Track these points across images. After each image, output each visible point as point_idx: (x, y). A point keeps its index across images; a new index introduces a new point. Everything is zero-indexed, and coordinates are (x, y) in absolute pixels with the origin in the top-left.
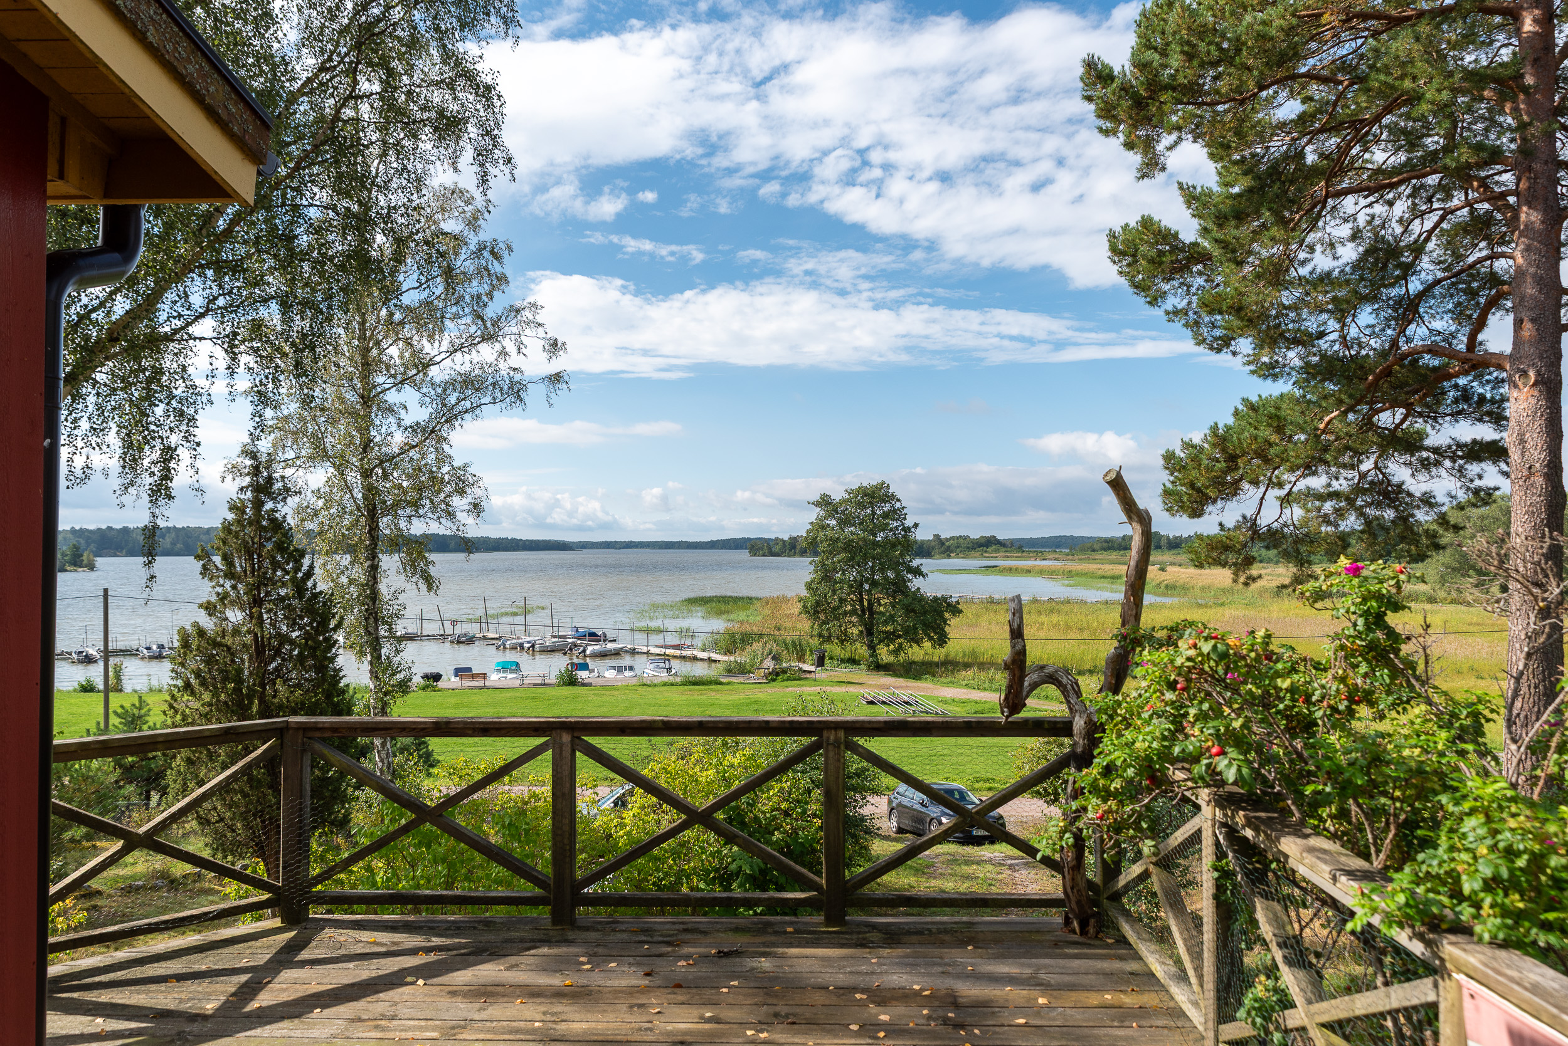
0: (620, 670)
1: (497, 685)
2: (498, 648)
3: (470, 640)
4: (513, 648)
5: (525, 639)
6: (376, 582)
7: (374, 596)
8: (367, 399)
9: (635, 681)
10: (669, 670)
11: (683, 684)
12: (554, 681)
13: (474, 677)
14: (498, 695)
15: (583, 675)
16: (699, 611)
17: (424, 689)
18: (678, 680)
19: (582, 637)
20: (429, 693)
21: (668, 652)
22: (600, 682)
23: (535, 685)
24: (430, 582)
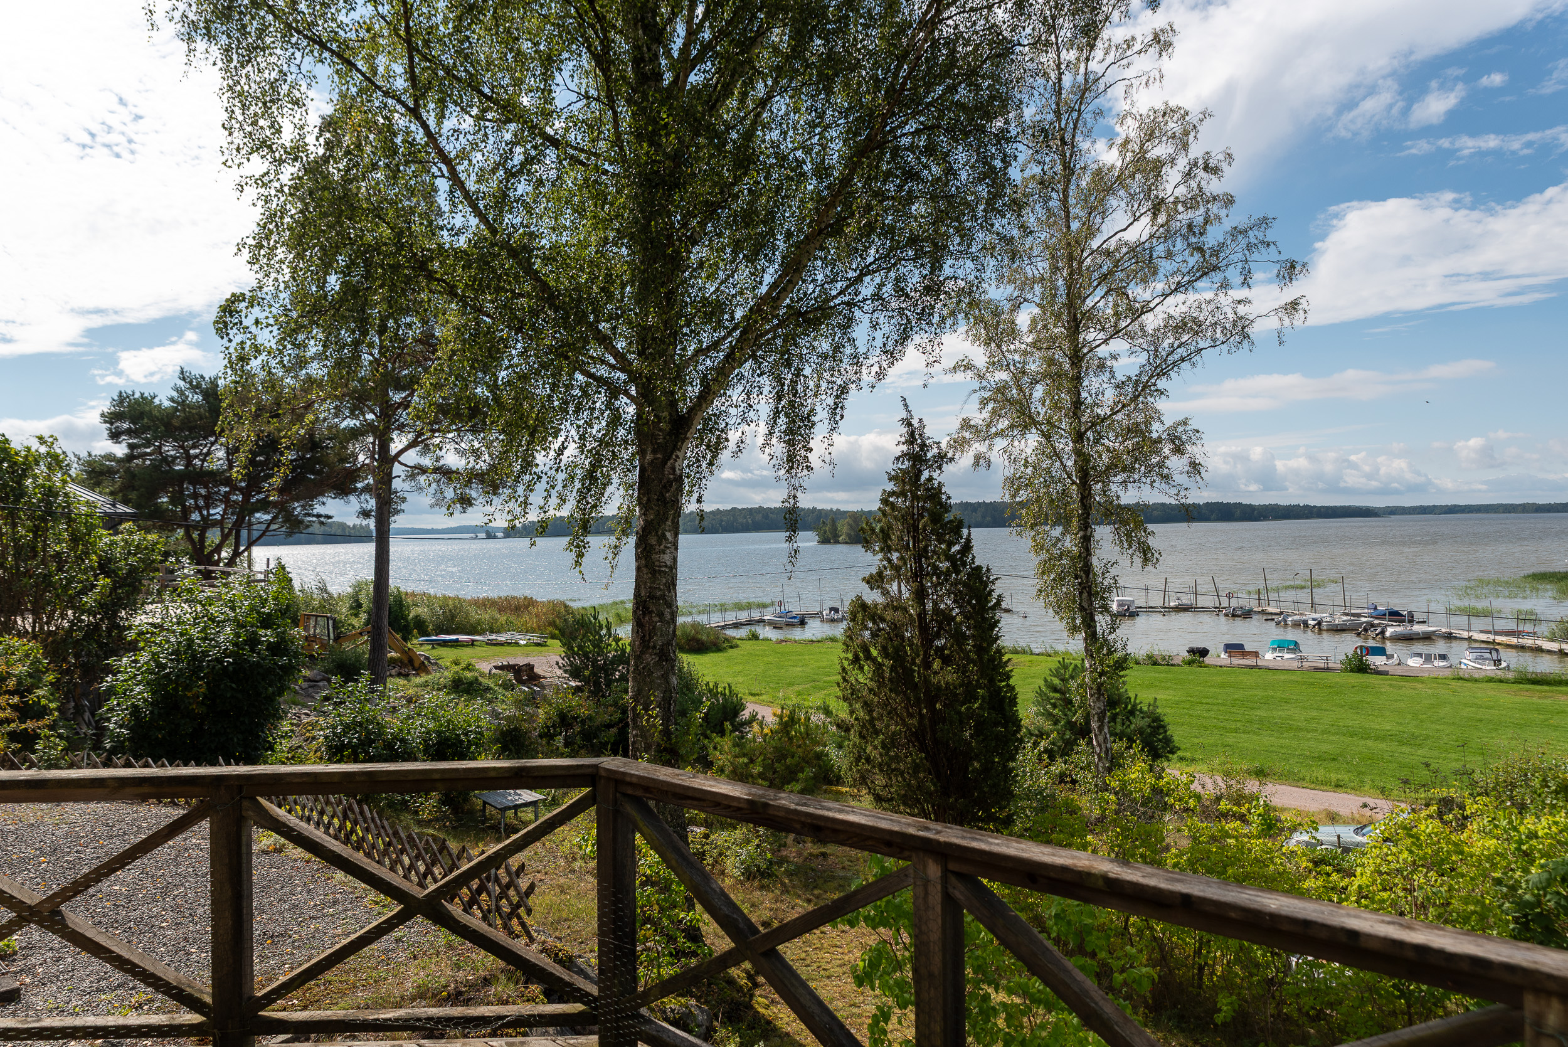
0: (1428, 658)
1: (1271, 665)
2: (1278, 623)
3: (1247, 614)
4: (1296, 625)
5: (1311, 616)
6: (1089, 554)
7: (1087, 568)
8: (1077, 357)
9: (1448, 673)
10: (1497, 662)
11: (1517, 681)
12: (1339, 666)
13: (1245, 654)
14: (1271, 677)
15: (1378, 661)
16: (1550, 589)
17: (1190, 663)
18: (1511, 675)
19: (1382, 616)
20: (1194, 668)
21: (1499, 639)
22: (1400, 671)
23: (1317, 669)
24: (1147, 555)
